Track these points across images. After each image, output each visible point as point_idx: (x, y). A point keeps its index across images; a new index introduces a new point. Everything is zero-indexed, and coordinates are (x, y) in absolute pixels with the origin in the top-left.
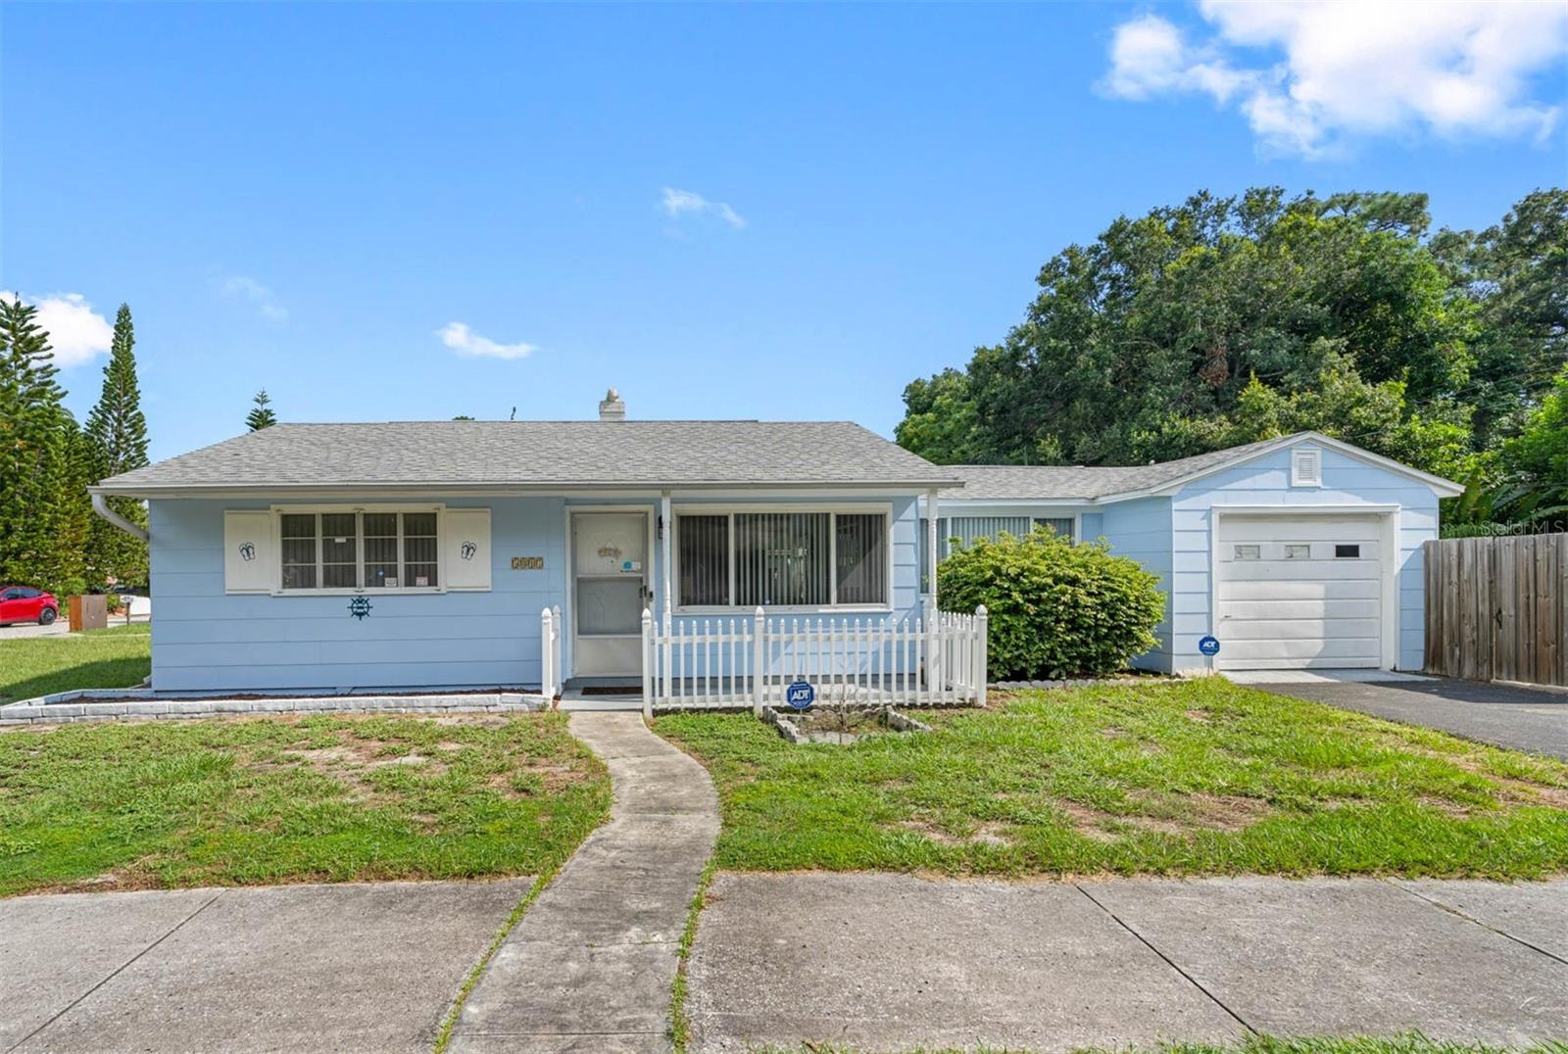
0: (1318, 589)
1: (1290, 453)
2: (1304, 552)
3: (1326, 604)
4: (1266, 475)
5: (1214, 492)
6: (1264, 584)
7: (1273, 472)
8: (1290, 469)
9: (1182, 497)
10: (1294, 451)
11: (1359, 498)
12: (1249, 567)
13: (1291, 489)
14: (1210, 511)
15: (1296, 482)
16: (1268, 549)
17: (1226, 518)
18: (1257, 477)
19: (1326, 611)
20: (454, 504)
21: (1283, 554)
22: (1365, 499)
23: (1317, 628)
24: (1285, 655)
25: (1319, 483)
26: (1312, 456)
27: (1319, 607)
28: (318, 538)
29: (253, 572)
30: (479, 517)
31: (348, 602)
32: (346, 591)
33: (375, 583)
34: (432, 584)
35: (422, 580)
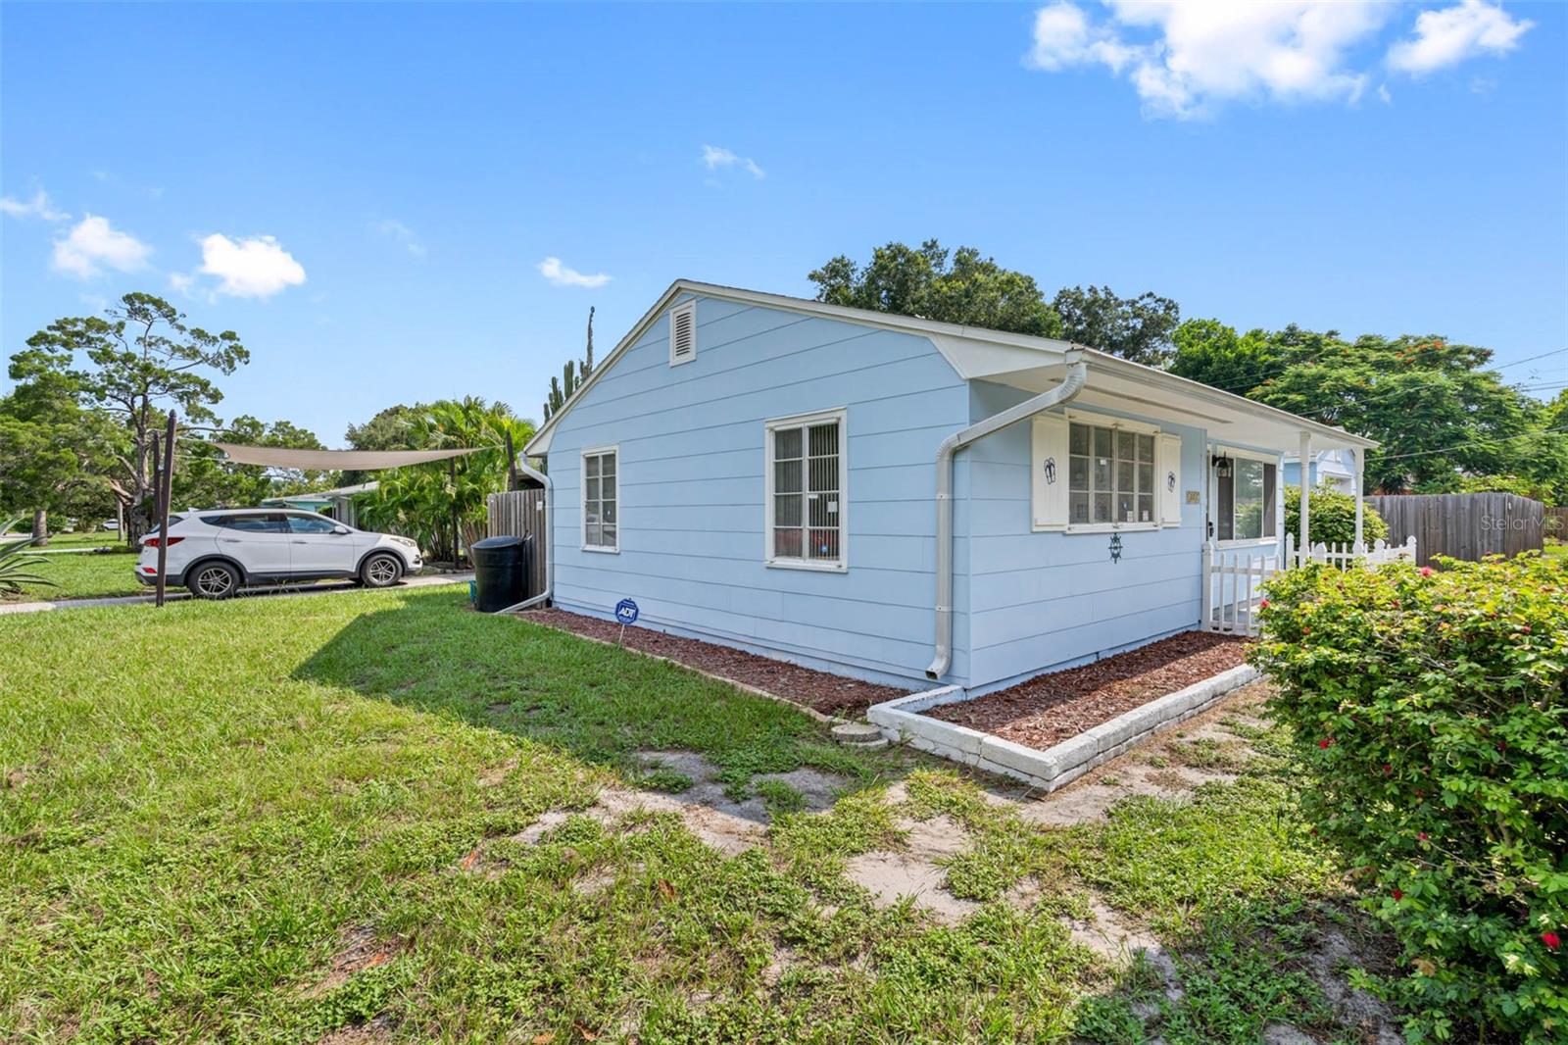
28: (1092, 458)
29: (1052, 501)
30: (1176, 444)
31: (1107, 541)
32: (1107, 527)
33: (1123, 518)
34: (1151, 519)
35: (1145, 515)
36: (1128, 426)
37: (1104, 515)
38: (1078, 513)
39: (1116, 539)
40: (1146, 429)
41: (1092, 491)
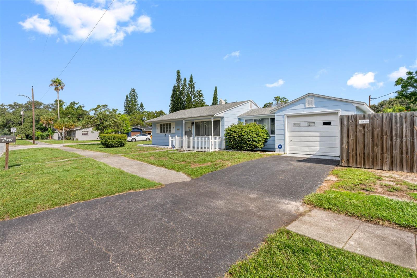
0: (318, 134)
1: (305, 99)
2: (313, 124)
3: (320, 138)
4: (299, 105)
5: (285, 111)
6: (302, 132)
7: (300, 105)
8: (305, 103)
9: (277, 113)
10: (306, 99)
11: (327, 109)
12: (297, 128)
13: (306, 108)
14: (284, 115)
15: (307, 106)
16: (303, 124)
17: (288, 117)
18: (296, 106)
19: (320, 140)
20: (173, 122)
21: (307, 125)
22: (328, 109)
23: (318, 144)
24: (308, 151)
25: (314, 106)
26: (311, 99)
27: (318, 139)
28: (163, 127)
29: (158, 131)
30: (174, 123)
31: (164, 134)
32: (164, 133)
33: (167, 132)
34: (171, 132)
35: (170, 132)
36: (166, 123)
37: (164, 132)
38: (161, 132)
39: (165, 134)
40: (170, 122)
41: (163, 130)
